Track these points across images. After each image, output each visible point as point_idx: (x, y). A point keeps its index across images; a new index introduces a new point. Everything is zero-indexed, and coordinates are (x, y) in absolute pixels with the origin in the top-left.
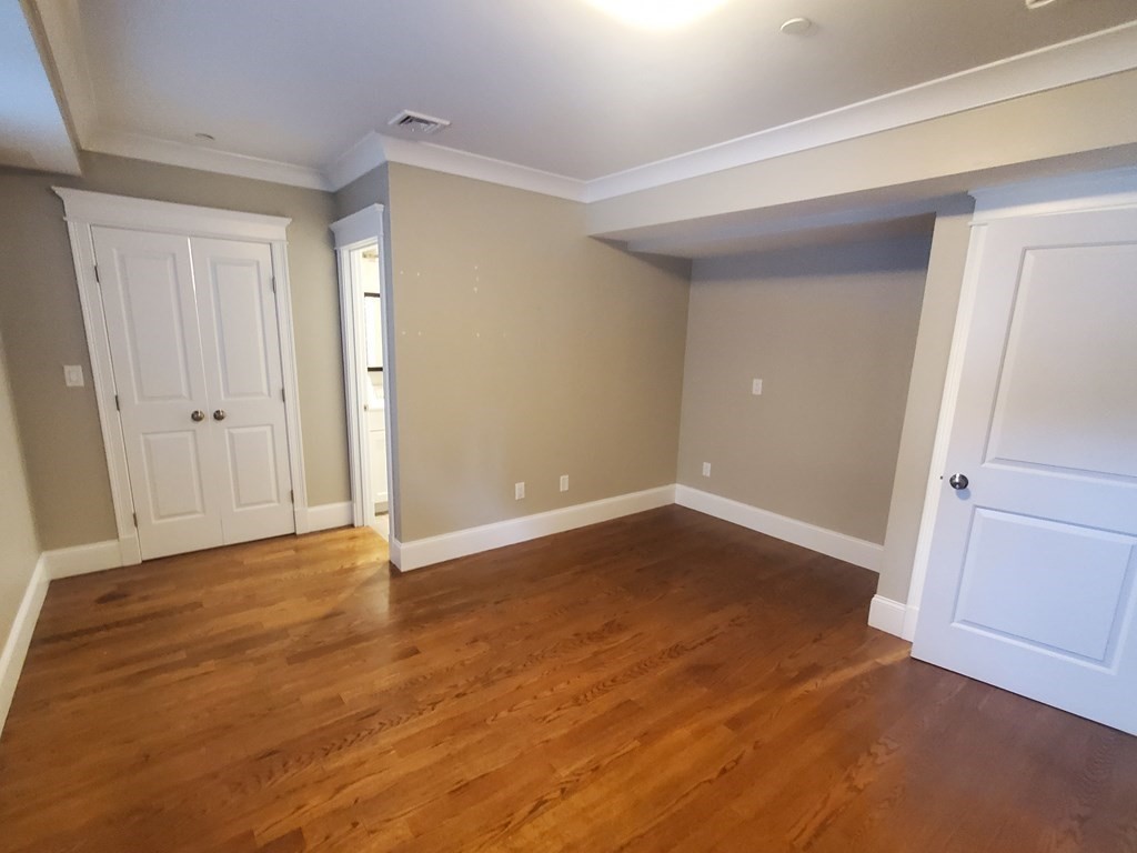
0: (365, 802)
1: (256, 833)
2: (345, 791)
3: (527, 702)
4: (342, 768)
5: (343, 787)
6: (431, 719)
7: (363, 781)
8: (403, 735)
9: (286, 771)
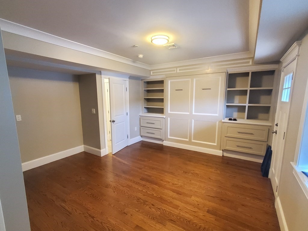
0: (194, 206)
1: (215, 219)
2: (195, 210)
3: (149, 193)
4: (190, 215)
5: (194, 211)
6: (164, 207)
7: (190, 209)
8: (173, 209)
9: (201, 226)
